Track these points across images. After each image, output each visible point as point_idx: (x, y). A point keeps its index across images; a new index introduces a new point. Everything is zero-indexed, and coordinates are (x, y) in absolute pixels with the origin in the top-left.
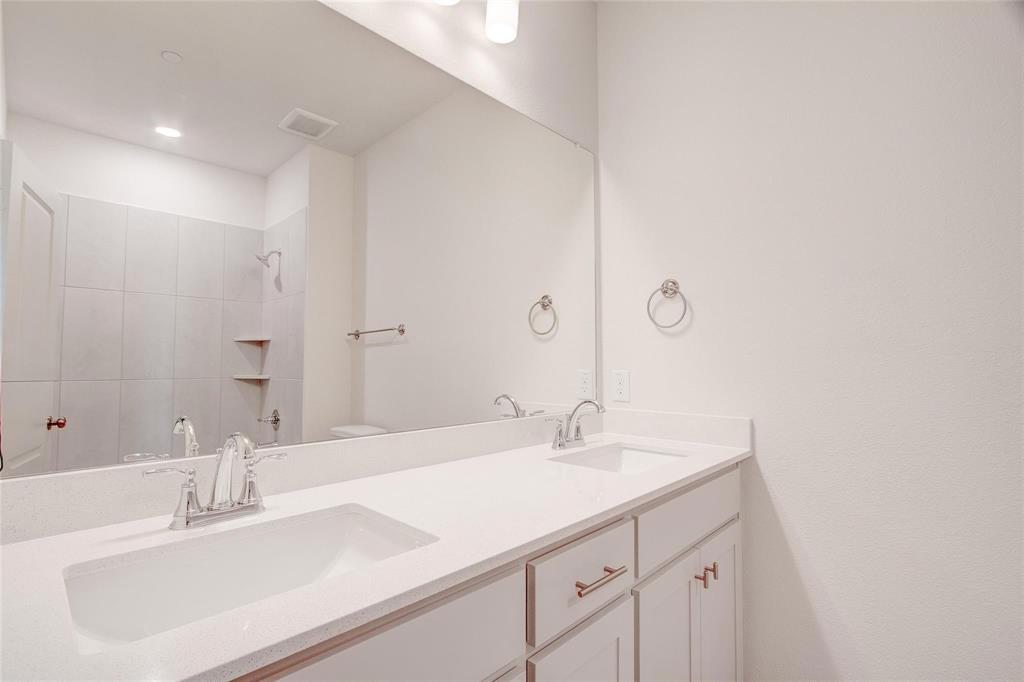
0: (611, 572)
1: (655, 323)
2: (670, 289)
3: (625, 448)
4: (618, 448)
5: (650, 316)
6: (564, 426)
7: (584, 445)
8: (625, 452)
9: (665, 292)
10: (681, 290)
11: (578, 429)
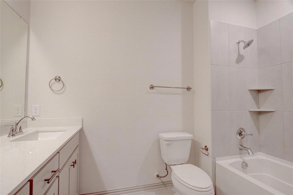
0: (55, 172)
1: (52, 89)
2: (58, 79)
3: (39, 132)
4: (37, 132)
5: (50, 87)
6: (14, 127)
7: (23, 133)
8: (39, 133)
9: (56, 80)
10: (62, 79)
11: (20, 128)
